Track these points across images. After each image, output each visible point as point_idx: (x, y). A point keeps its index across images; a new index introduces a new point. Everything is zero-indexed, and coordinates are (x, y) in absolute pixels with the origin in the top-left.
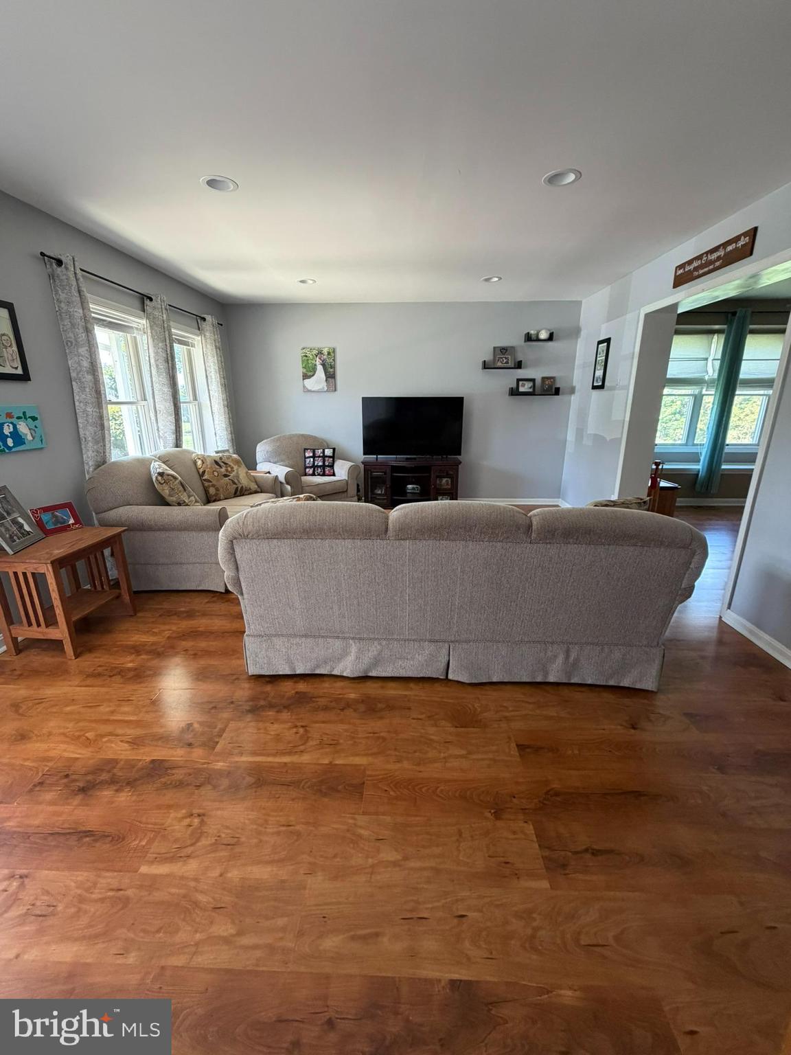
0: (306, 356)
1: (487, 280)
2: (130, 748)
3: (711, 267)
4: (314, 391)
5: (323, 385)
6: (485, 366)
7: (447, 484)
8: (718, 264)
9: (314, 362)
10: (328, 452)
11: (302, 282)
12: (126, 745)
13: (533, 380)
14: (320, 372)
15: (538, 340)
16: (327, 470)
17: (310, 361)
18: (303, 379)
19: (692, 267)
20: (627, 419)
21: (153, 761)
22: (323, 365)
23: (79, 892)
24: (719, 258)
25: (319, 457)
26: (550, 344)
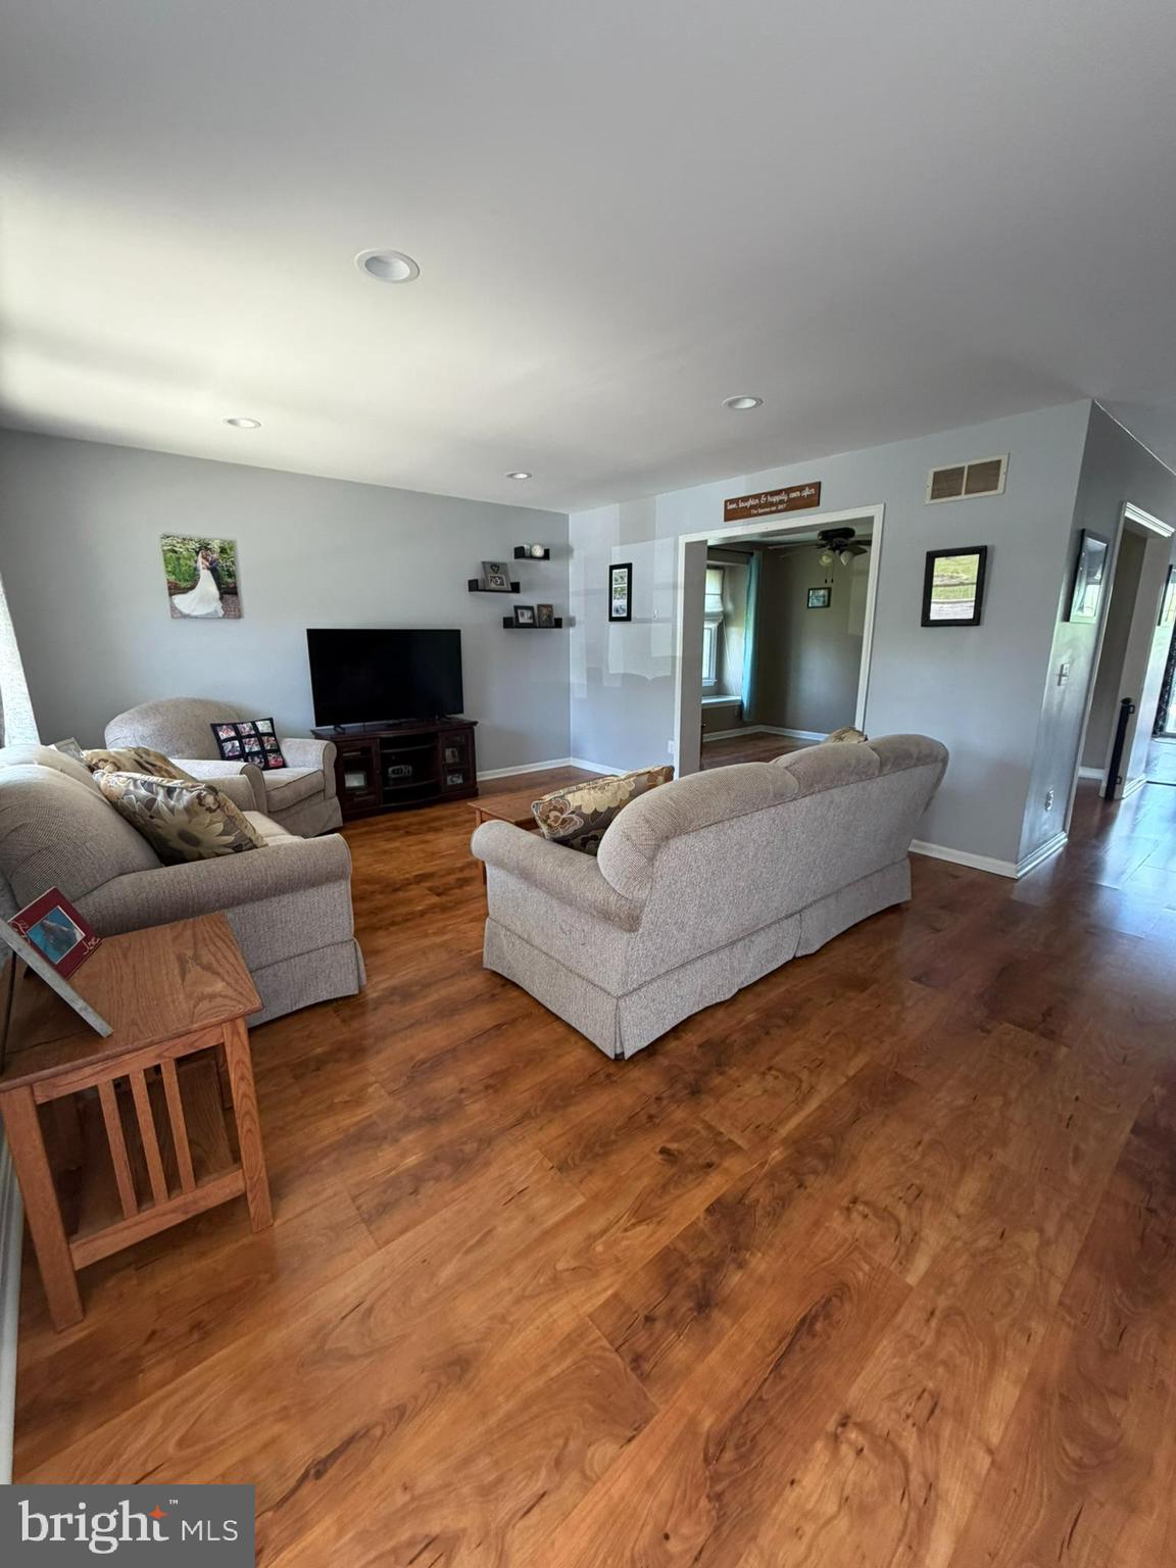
0: (176, 552)
1: (511, 476)
2: (652, 1226)
3: (774, 509)
4: (196, 617)
5: (216, 606)
6: (474, 586)
7: (454, 756)
8: (781, 507)
9: (192, 563)
10: (263, 727)
11: (231, 422)
12: (639, 1229)
13: (530, 608)
14: (207, 584)
15: (532, 557)
16: (271, 758)
17: (182, 561)
18: (171, 595)
19: (748, 504)
20: (679, 653)
21: (709, 1211)
22: (214, 570)
23: (912, 1357)
24: (781, 502)
25: (250, 736)
26: (543, 563)
